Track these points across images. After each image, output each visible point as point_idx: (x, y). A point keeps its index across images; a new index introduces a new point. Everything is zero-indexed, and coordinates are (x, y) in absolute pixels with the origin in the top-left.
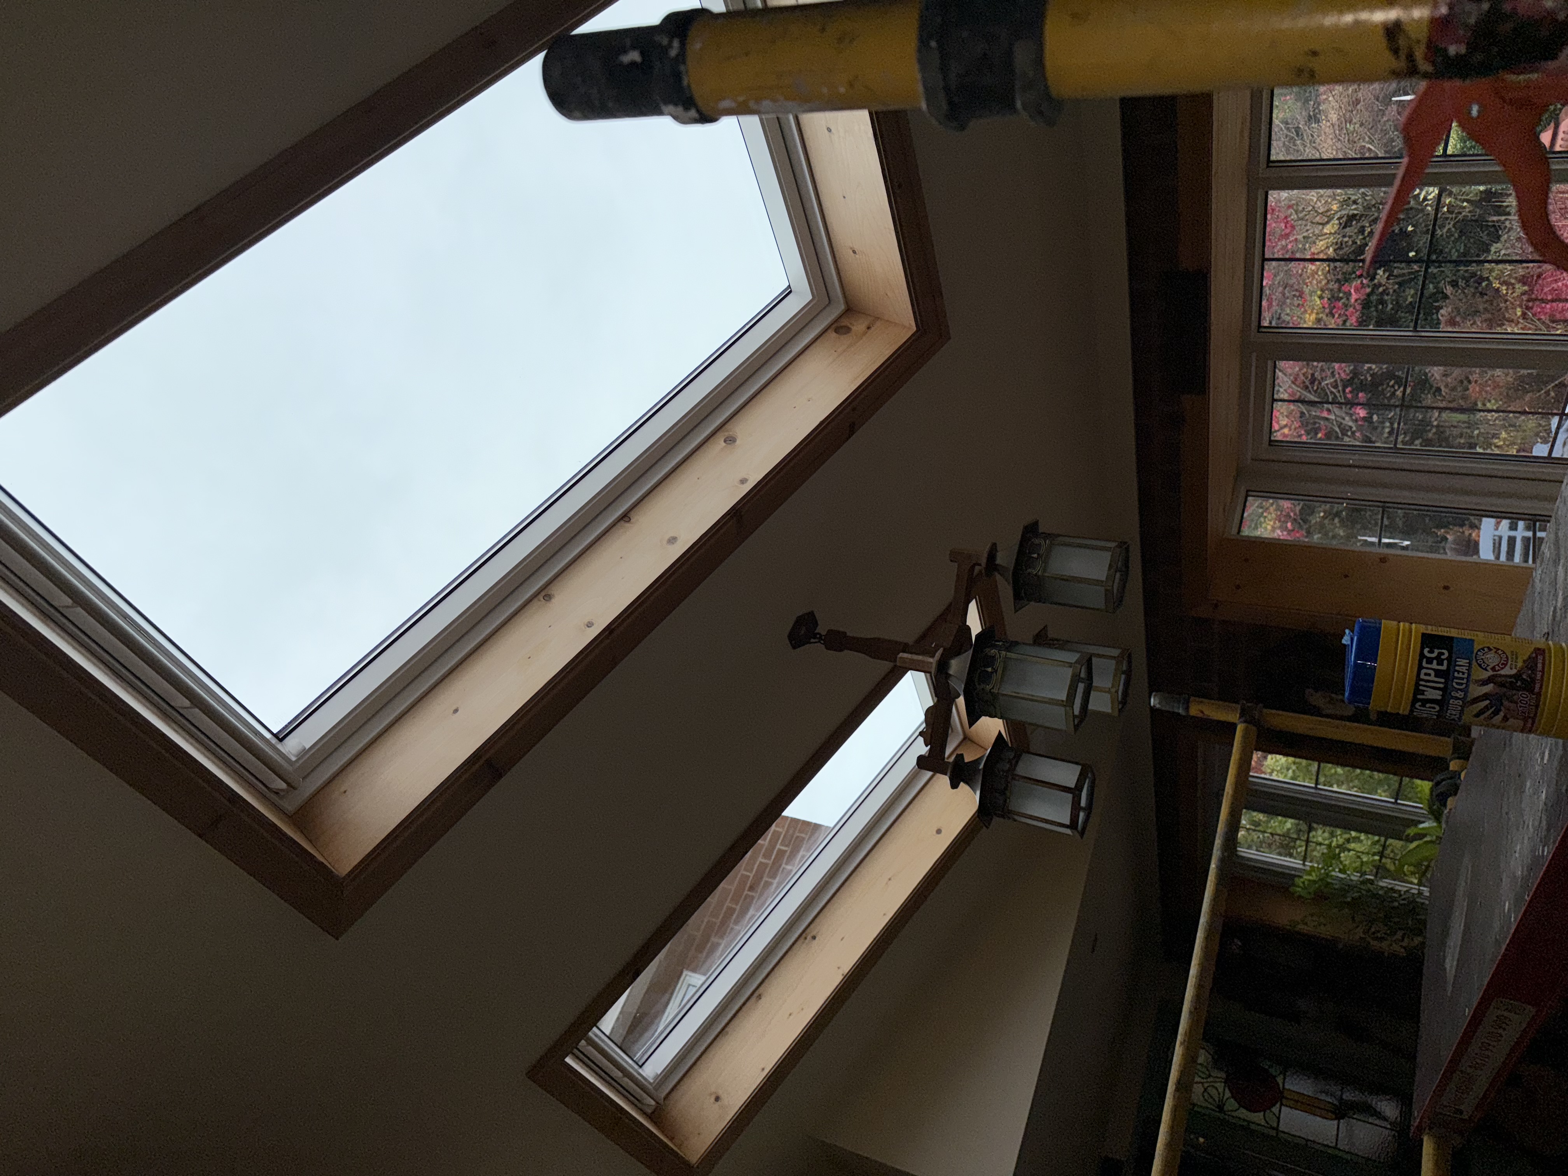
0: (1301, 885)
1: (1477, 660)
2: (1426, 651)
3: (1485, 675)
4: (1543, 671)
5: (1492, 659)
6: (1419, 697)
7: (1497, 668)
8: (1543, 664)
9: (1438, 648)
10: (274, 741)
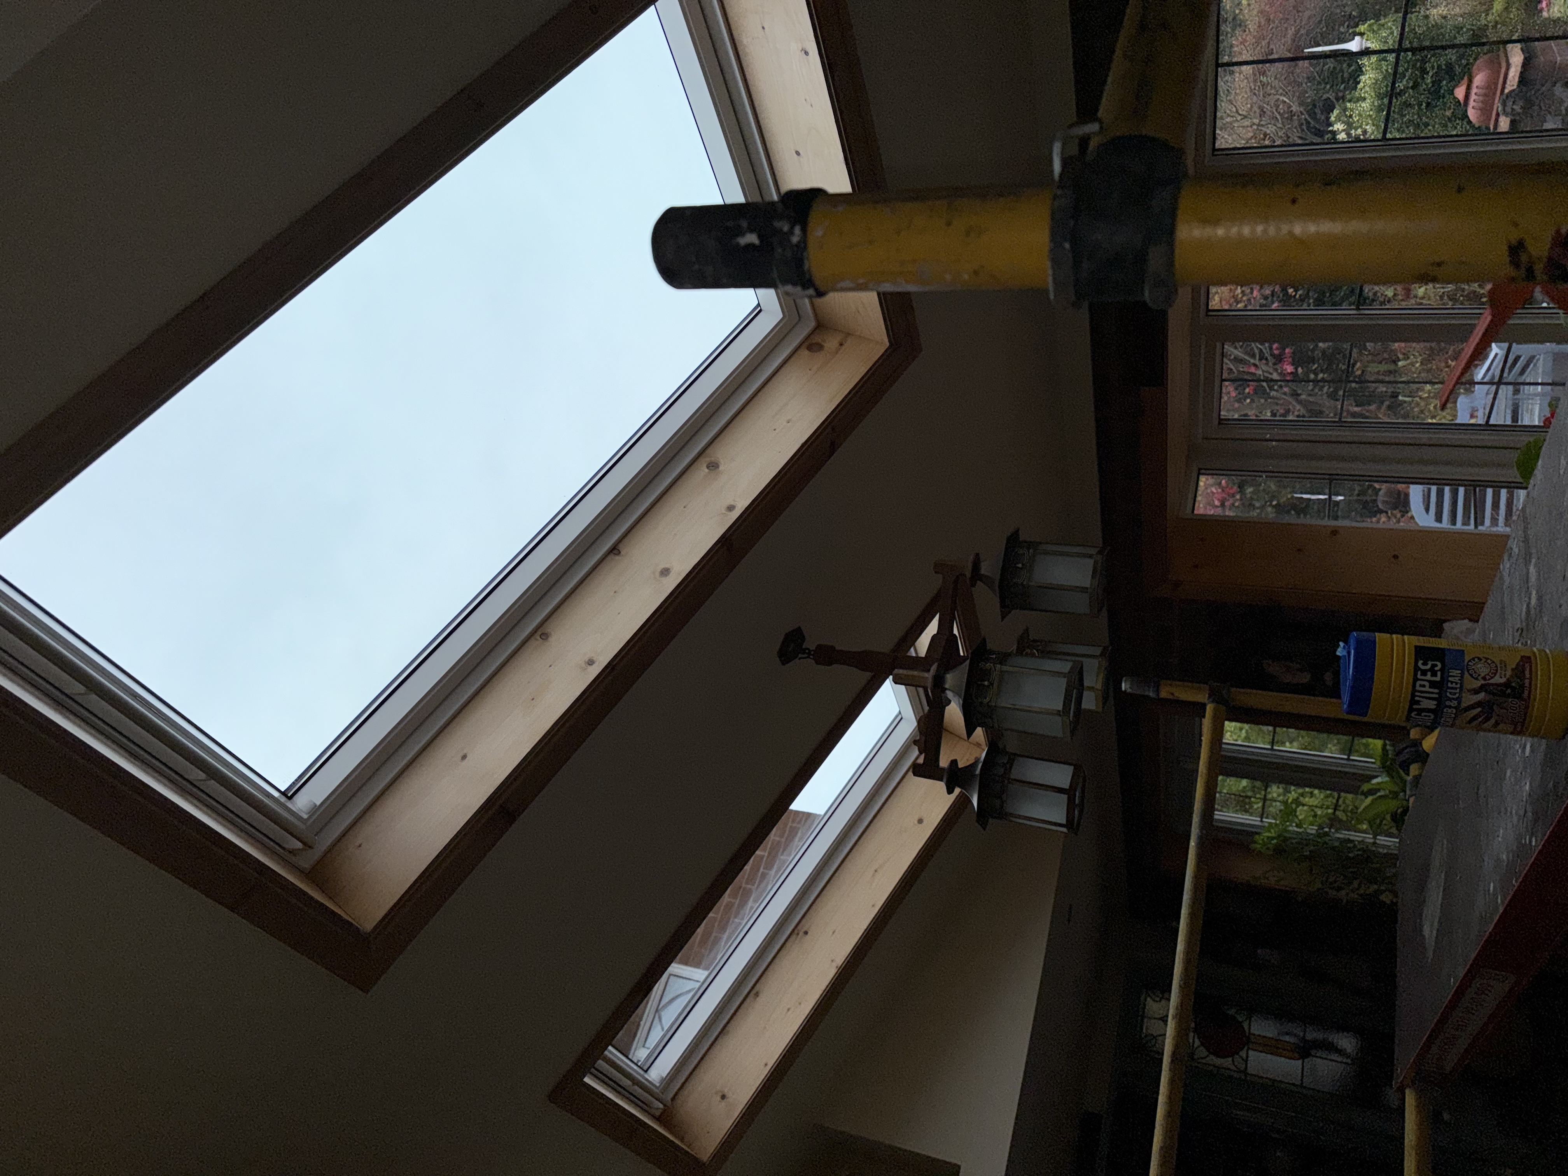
0: (1261, 842)
1: (1468, 671)
2: (1420, 662)
3: (1478, 684)
4: (1531, 678)
5: (1483, 669)
6: (1415, 707)
7: (1488, 677)
8: (1531, 673)
9: (1432, 661)
10: (283, 799)
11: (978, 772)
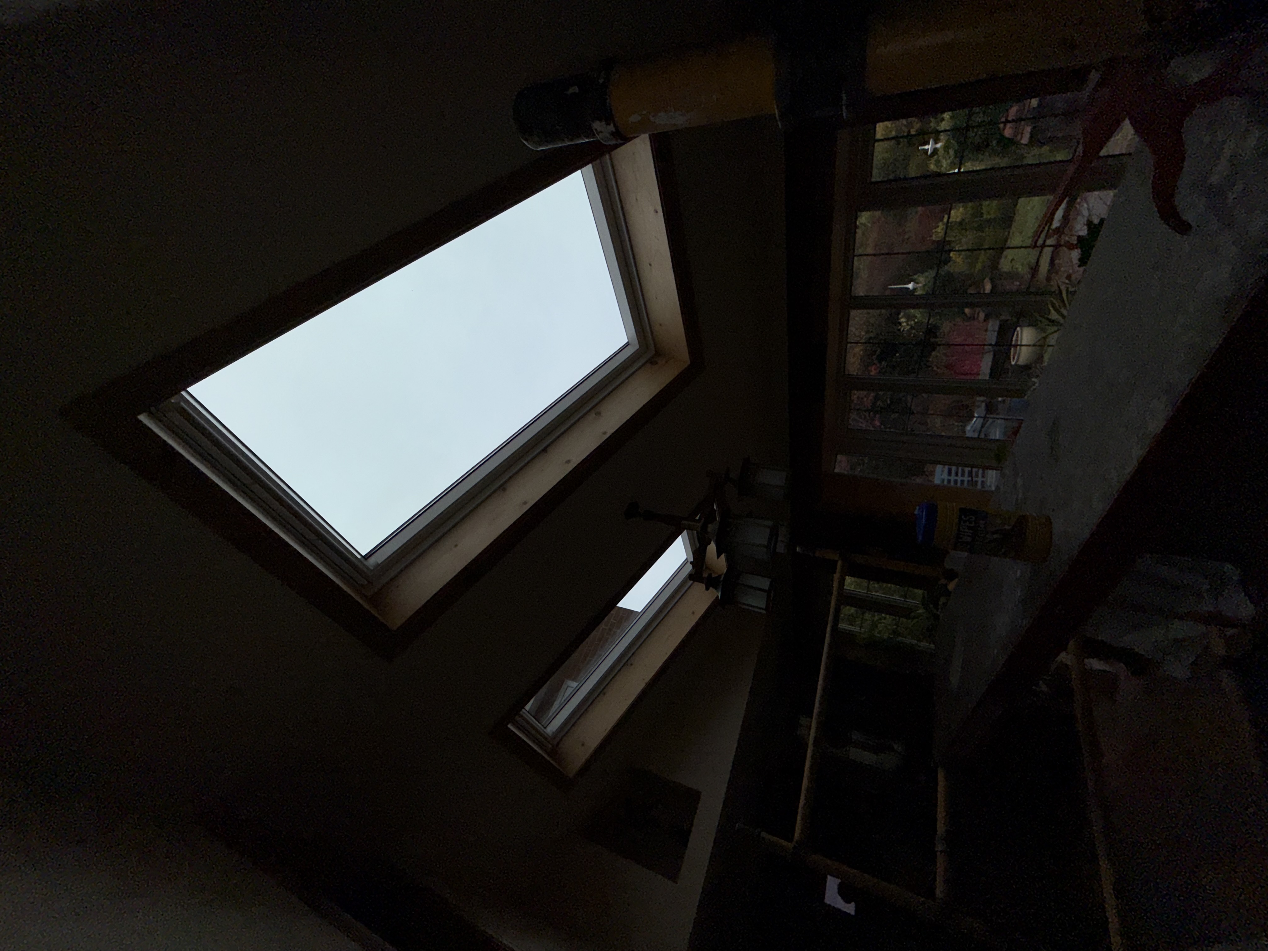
0: (860, 639)
1: (990, 522)
2: (962, 516)
3: (994, 529)
4: (1025, 527)
5: (998, 521)
7: (1001, 526)
8: (1025, 524)
9: (969, 515)
10: (363, 560)
11: (722, 579)
